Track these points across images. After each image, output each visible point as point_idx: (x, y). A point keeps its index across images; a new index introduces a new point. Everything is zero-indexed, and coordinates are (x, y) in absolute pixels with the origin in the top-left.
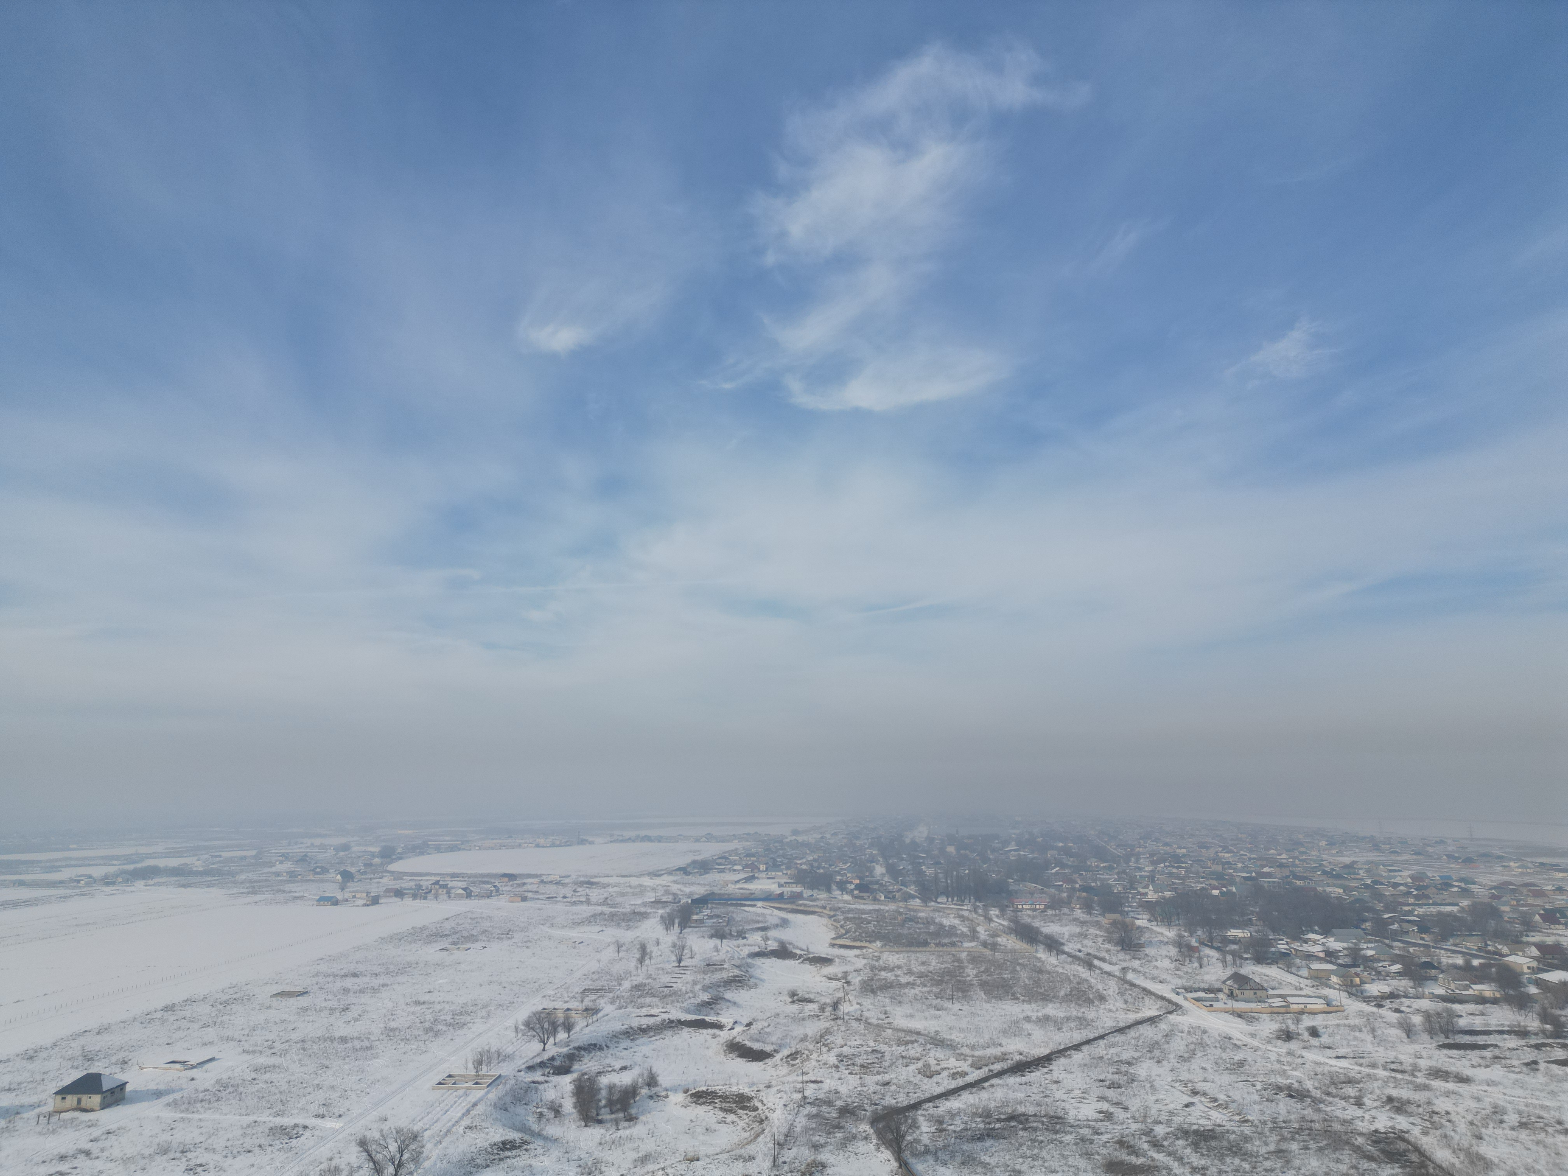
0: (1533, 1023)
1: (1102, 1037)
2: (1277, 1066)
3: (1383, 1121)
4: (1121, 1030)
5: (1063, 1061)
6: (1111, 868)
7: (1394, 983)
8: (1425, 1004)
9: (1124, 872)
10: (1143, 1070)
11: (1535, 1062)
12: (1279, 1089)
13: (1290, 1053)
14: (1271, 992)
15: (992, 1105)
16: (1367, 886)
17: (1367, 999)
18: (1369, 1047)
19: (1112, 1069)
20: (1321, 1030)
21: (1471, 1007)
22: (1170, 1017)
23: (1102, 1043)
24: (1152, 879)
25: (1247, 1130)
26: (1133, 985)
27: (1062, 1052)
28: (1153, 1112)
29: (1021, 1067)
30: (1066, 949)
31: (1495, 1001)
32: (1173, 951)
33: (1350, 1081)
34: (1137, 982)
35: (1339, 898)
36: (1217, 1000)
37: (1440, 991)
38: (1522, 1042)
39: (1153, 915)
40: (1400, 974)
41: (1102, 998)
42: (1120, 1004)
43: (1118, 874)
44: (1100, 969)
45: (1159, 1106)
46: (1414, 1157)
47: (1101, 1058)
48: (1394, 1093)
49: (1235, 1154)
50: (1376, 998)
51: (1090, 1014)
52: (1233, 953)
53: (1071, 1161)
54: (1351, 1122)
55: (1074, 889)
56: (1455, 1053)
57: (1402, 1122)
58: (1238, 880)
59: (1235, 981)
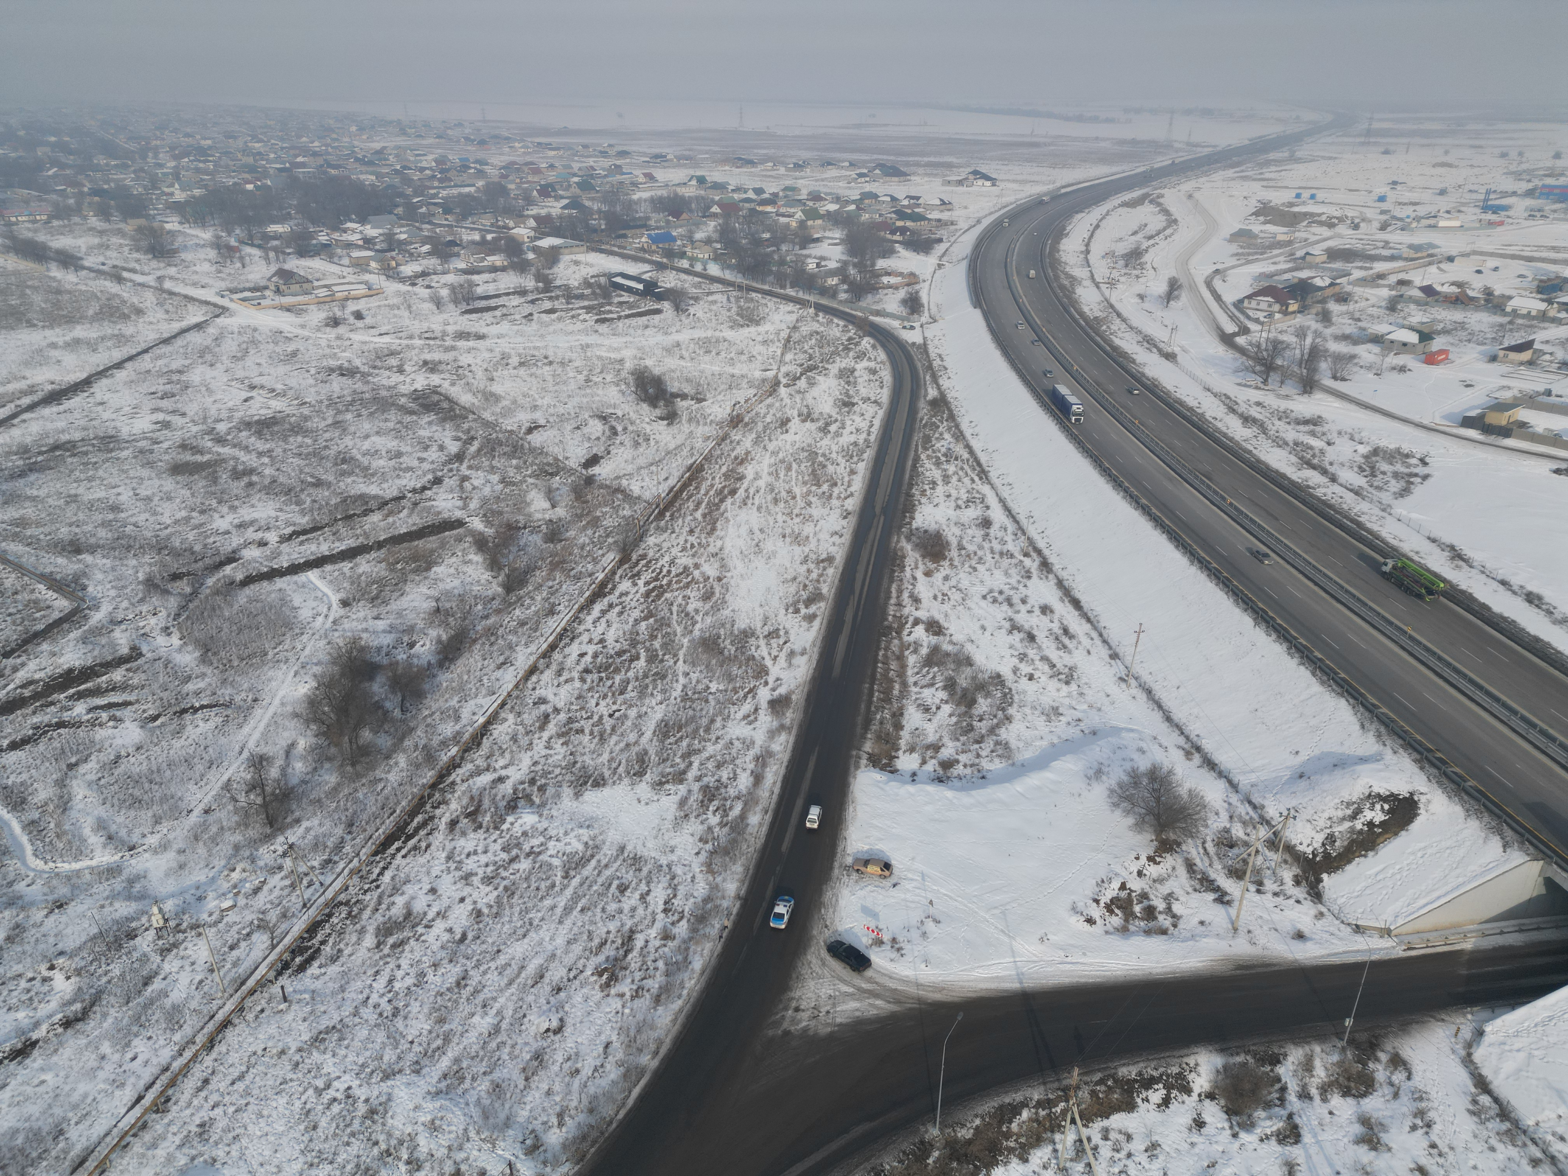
0: (529, 283)
1: (146, 351)
2: (328, 351)
3: (421, 381)
4: (166, 341)
5: (104, 382)
6: (125, 166)
7: (425, 262)
8: (450, 278)
9: (142, 170)
10: (196, 376)
11: (531, 314)
12: (332, 370)
13: (339, 338)
14: (316, 284)
15: (28, 440)
16: (396, 171)
17: (403, 280)
18: (407, 322)
19: (161, 381)
20: (365, 313)
21: (486, 276)
22: (218, 320)
23: (147, 356)
24: (177, 176)
25: (306, 411)
26: (171, 293)
27: (103, 373)
28: (213, 412)
29: (55, 397)
30: (86, 263)
31: (503, 269)
32: (212, 254)
33: (392, 354)
34: (177, 290)
35: (372, 185)
36: (264, 297)
37: (462, 266)
38: (523, 300)
39: (183, 216)
40: (429, 253)
41: (139, 312)
42: (161, 315)
43: (135, 172)
44: (131, 281)
45: (217, 406)
46: (445, 405)
47: (148, 372)
48: (428, 357)
49: (297, 433)
50: (410, 278)
51: (128, 329)
52: (275, 249)
53: (132, 473)
54: (394, 387)
55: (81, 193)
56: (474, 316)
57: (435, 379)
58: (271, 171)
59: (281, 277)
